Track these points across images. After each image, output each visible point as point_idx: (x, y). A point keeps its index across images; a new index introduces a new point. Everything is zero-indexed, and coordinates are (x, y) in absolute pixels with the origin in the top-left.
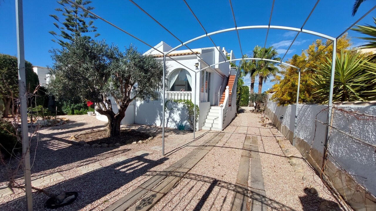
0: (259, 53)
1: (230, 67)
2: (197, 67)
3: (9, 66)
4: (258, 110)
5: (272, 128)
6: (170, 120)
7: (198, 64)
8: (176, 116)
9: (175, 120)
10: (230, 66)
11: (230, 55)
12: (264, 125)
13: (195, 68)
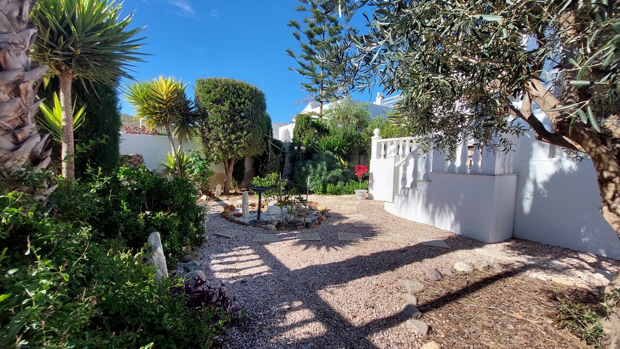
3: (232, 97)
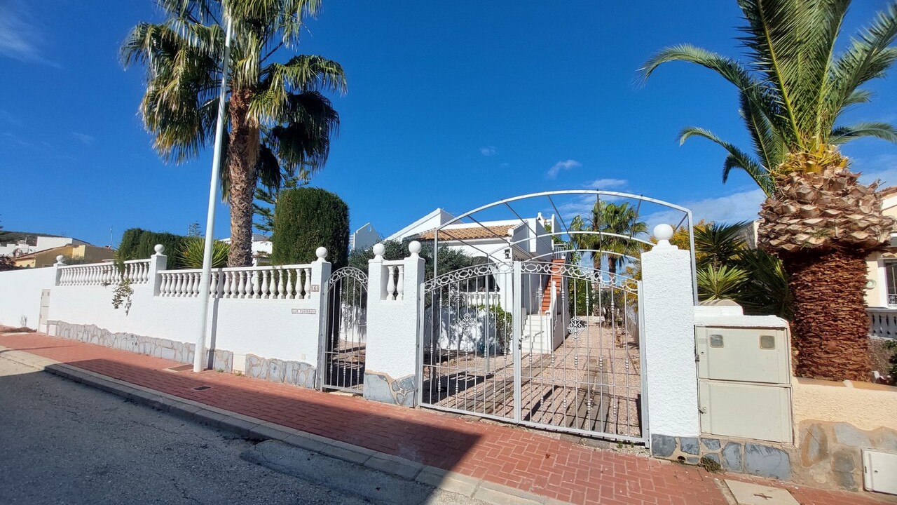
0: (604, 212)
1: (553, 245)
2: (507, 255)
4: (609, 321)
5: (631, 348)
6: (464, 337)
7: (508, 251)
8: (476, 332)
9: (474, 337)
10: (553, 241)
11: (551, 222)
12: (621, 346)
13: (505, 256)
